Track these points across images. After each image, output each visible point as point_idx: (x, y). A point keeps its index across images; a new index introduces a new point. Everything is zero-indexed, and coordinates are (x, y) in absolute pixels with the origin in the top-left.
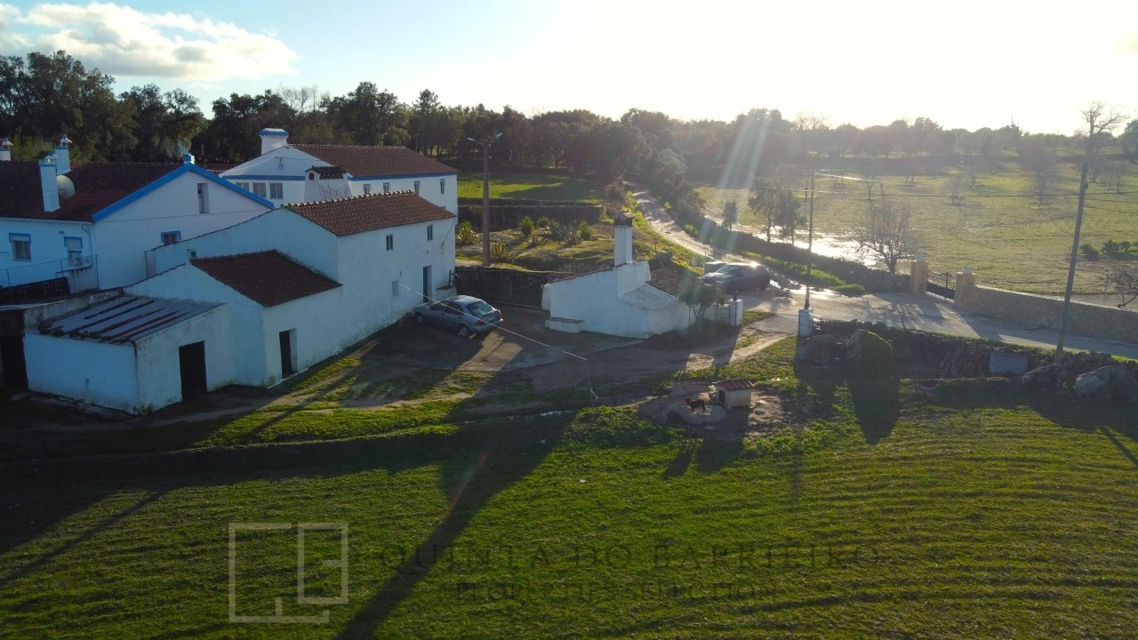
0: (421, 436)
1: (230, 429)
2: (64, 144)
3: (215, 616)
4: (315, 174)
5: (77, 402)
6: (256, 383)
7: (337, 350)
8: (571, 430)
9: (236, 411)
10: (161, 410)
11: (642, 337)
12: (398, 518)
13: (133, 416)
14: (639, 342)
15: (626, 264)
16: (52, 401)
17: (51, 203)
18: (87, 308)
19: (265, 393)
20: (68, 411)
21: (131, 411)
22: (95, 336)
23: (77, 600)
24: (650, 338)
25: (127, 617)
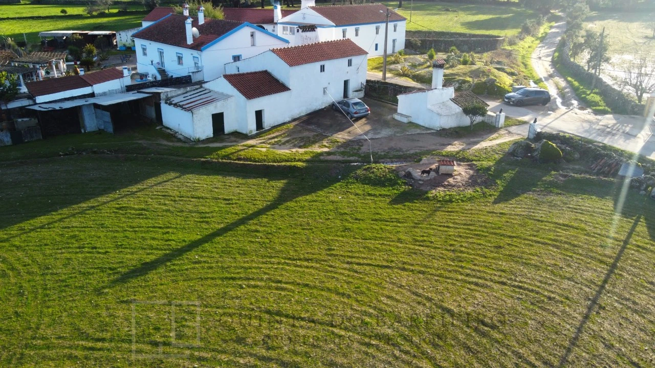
0: (290, 167)
1: (222, 152)
2: (202, 10)
3: (170, 224)
4: (300, 29)
5: (176, 133)
6: (244, 132)
7: (287, 119)
8: (356, 173)
9: (229, 144)
10: (204, 140)
11: (436, 129)
12: (256, 200)
13: (193, 141)
14: (432, 131)
15: (436, 89)
16: (169, 131)
17: (190, 41)
18: (186, 93)
19: (246, 137)
20: (172, 135)
21: (192, 139)
22: (181, 106)
23: (136, 210)
24: (440, 130)
25: (146, 218)
